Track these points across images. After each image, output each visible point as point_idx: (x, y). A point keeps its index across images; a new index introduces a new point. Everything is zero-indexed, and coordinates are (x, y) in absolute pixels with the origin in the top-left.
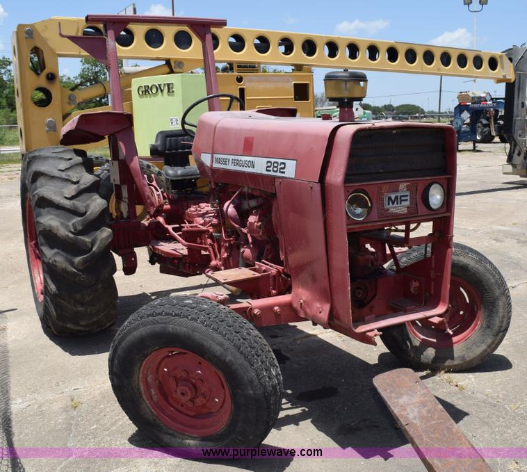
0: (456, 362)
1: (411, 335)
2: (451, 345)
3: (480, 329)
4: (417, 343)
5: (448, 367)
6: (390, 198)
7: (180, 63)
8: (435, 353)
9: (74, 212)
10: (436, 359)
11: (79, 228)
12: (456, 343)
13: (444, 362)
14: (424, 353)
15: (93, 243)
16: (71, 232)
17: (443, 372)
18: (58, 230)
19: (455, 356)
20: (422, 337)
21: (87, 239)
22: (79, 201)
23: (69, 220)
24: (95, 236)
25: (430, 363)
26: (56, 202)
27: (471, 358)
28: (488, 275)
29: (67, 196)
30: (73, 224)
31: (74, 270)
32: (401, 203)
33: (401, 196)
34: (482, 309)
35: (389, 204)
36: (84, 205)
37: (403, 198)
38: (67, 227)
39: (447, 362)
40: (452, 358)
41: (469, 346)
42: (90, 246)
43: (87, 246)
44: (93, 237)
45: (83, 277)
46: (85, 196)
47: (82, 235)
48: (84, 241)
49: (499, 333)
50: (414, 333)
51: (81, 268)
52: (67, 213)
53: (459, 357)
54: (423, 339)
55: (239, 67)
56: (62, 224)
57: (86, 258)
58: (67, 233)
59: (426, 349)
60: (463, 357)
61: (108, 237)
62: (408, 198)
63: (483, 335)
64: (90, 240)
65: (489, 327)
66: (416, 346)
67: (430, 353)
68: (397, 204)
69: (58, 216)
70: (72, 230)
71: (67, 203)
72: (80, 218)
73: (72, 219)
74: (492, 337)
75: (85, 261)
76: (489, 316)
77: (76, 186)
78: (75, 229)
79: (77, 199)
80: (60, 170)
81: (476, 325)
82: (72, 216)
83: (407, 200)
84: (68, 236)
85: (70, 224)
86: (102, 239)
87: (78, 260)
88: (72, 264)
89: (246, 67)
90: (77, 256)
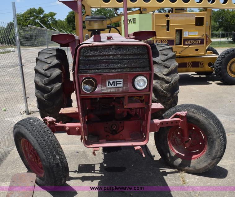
0: (191, 169)
1: (171, 150)
2: (190, 159)
3: (206, 154)
4: (173, 154)
5: (186, 170)
6: (109, 82)
7: (145, 9)
8: (182, 161)
9: (45, 76)
10: (181, 165)
11: (47, 82)
12: (193, 159)
13: (185, 167)
14: (176, 160)
15: (52, 89)
16: (43, 84)
17: (183, 172)
18: (38, 82)
19: (191, 165)
20: (177, 152)
21: (49, 87)
22: (49, 71)
23: (43, 79)
24: (53, 86)
25: (178, 166)
26: (39, 71)
27: (198, 168)
28: (210, 126)
29: (44, 69)
30: (44, 81)
31: (44, 99)
32: (116, 85)
33: (116, 82)
34: (208, 144)
35: (109, 85)
36: (50, 73)
37: (117, 83)
38: (42, 81)
39: (186, 167)
40: (189, 166)
41: (198, 162)
42: (50, 90)
43: (49, 90)
44: (52, 87)
45: (47, 102)
46: (51, 69)
47: (48, 85)
48: (48, 87)
49: (215, 158)
50: (172, 149)
51: (47, 99)
52: (43, 76)
53: (193, 166)
54: (177, 154)
55: (176, 9)
56: (41, 80)
57: (48, 95)
58: (42, 84)
59: (177, 159)
60: (194, 167)
61: (58, 87)
62: (122, 83)
63: (206, 157)
64: (50, 88)
65: (209, 154)
66: (172, 156)
67: (179, 161)
68: (114, 85)
69: (40, 77)
70: (44, 83)
71: (43, 72)
72: (47, 78)
73: (44, 78)
74: (210, 160)
75: (48, 96)
76: (210, 148)
77: (48, 65)
78: (45, 83)
79: (48, 70)
80: (45, 58)
81: (204, 151)
82: (45, 77)
83: (121, 84)
84: (42, 85)
85: (43, 81)
86: (56, 88)
87: (45, 95)
88: (43, 96)
89: (180, 9)
90: (45, 94)
